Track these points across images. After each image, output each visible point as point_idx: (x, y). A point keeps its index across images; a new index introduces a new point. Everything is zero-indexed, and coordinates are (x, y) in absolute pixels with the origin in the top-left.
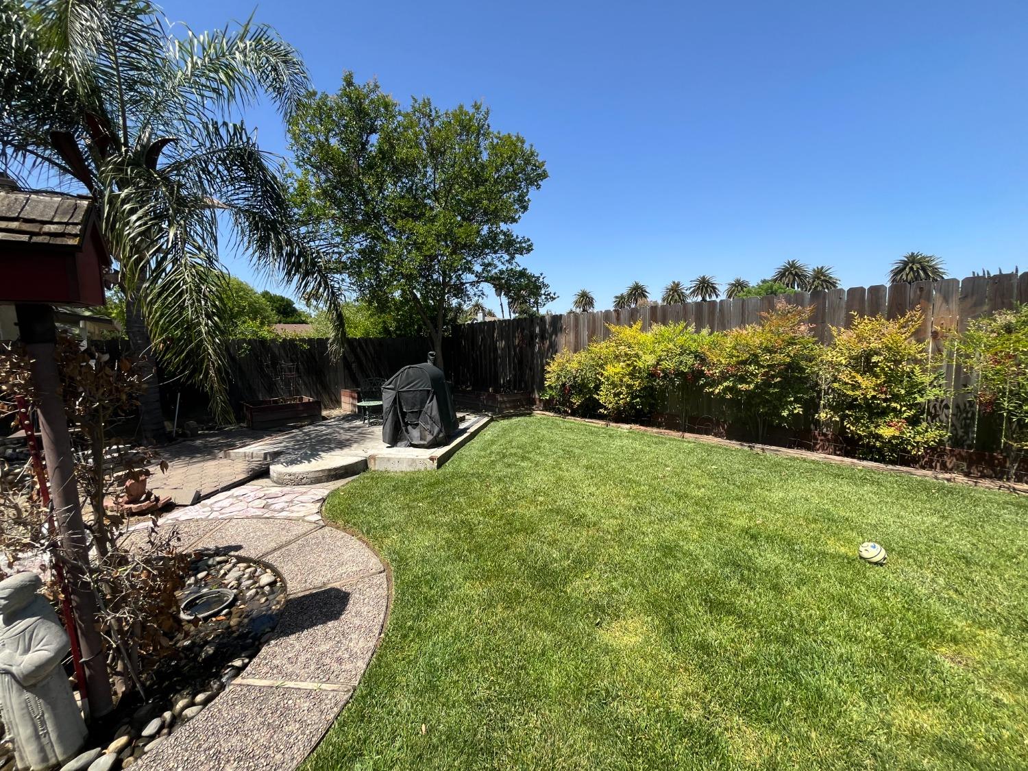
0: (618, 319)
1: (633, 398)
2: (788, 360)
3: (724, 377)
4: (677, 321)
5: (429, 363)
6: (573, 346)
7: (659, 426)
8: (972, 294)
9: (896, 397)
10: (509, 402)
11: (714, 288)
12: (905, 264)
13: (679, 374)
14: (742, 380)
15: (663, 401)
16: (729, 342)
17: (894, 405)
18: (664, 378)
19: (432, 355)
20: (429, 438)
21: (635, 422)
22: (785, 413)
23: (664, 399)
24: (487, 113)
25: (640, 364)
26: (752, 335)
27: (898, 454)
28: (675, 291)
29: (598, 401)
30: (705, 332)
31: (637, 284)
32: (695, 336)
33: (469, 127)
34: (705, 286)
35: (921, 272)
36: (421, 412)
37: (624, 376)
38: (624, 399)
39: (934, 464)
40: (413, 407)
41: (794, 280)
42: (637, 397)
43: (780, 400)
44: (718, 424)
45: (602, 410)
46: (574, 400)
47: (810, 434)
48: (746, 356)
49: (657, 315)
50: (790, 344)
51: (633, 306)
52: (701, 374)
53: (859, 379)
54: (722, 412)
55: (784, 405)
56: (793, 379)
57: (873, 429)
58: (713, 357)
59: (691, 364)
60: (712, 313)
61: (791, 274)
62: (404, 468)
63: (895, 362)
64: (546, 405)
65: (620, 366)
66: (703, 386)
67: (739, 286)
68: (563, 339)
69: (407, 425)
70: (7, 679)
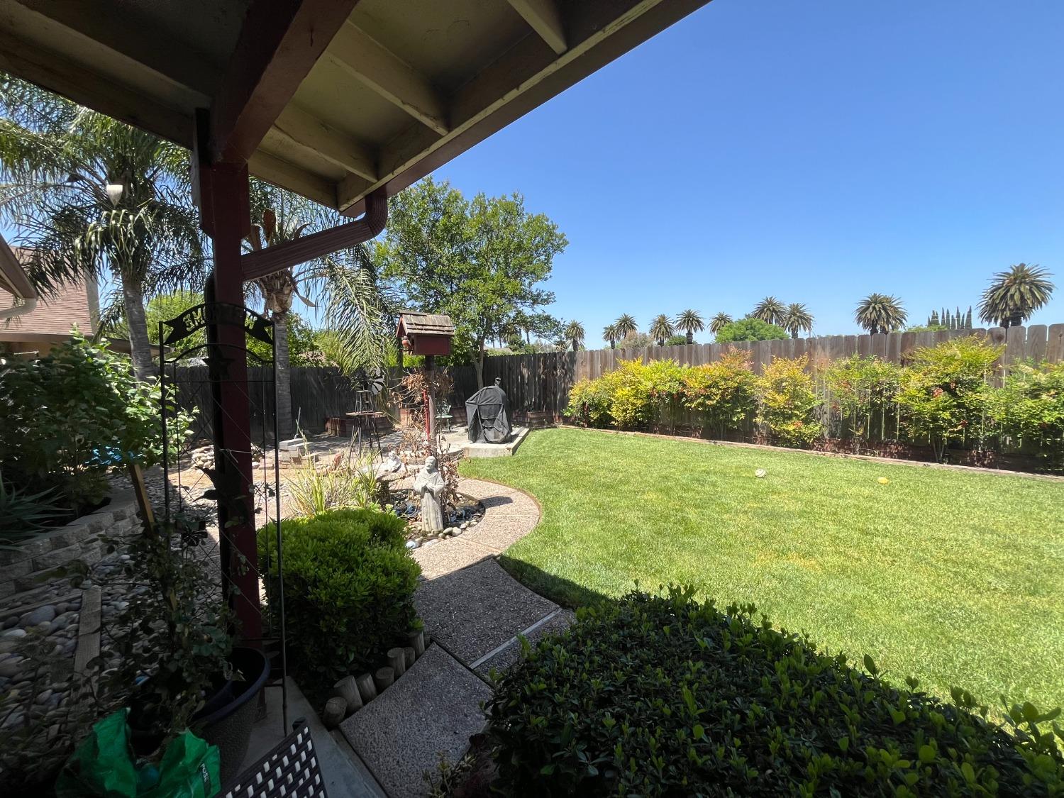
0: (624, 355)
1: (636, 413)
2: (736, 385)
3: (697, 397)
4: (667, 358)
5: (496, 386)
6: (588, 376)
7: (655, 432)
9: (797, 407)
10: (539, 419)
11: (699, 322)
12: (869, 303)
13: (670, 395)
14: (708, 398)
15: (657, 415)
16: (700, 374)
17: (796, 412)
18: (659, 397)
20: (502, 437)
21: (638, 431)
22: (735, 419)
23: (658, 413)
24: (522, 200)
25: (641, 388)
26: (713, 370)
27: (802, 443)
28: (662, 326)
29: (610, 415)
30: (686, 366)
31: (626, 316)
32: (679, 369)
33: (512, 211)
34: (691, 320)
35: (882, 311)
36: (494, 419)
37: (630, 397)
38: (630, 413)
40: (489, 416)
42: (639, 412)
43: (732, 410)
44: (696, 429)
45: (613, 423)
46: (592, 416)
47: (752, 433)
48: (710, 382)
49: (653, 354)
50: (737, 375)
51: (622, 337)
52: (683, 394)
53: (777, 397)
54: (698, 421)
55: (734, 414)
56: (739, 397)
57: (784, 427)
58: (690, 383)
59: (676, 388)
60: (690, 353)
61: (769, 310)
62: (490, 455)
63: (796, 386)
64: (567, 421)
65: (627, 390)
66: (684, 403)
67: (722, 320)
68: (581, 370)
69: (484, 428)
70: (429, 494)
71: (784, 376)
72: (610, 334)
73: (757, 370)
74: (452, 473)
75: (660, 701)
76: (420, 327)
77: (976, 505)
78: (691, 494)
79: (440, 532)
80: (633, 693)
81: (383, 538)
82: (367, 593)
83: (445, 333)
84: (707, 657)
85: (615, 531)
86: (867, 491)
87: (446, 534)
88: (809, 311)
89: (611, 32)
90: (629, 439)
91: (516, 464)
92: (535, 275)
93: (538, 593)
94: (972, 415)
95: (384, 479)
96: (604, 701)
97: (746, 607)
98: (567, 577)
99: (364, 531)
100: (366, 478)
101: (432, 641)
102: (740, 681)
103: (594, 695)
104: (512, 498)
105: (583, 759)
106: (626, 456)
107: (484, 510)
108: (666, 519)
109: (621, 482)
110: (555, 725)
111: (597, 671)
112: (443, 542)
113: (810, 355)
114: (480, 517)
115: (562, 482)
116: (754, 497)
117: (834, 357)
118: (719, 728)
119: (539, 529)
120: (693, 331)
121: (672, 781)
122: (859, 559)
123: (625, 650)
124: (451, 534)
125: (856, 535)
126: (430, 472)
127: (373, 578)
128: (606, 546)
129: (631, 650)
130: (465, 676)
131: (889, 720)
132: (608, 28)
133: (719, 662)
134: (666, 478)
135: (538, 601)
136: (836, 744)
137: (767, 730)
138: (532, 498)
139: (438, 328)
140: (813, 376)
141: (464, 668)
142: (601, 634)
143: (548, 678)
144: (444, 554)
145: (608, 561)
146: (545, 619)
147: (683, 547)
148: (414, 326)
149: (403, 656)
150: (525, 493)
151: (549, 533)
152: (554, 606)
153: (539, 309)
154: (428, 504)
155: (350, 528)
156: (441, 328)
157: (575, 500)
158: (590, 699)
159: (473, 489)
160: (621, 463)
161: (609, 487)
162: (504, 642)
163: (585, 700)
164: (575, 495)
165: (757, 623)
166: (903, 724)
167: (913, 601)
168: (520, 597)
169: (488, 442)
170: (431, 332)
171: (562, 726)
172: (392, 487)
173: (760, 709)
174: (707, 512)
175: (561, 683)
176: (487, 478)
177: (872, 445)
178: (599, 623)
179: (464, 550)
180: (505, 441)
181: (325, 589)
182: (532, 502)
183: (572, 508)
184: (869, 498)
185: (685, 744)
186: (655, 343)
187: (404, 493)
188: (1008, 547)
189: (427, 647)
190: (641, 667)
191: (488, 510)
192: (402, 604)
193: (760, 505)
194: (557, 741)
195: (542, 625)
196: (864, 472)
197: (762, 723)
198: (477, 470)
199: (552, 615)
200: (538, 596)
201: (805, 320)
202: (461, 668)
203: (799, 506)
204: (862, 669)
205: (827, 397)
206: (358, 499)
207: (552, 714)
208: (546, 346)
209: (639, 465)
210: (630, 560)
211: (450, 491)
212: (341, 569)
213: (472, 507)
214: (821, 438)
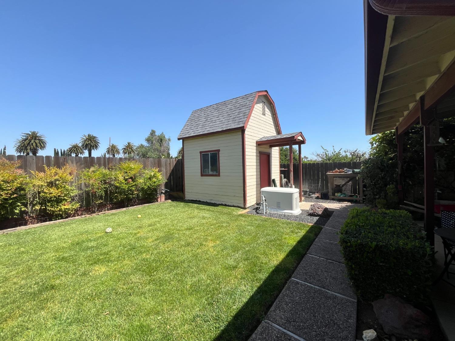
8: (79, 162)
39: (75, 215)
57: (59, 208)
214: (76, 210)
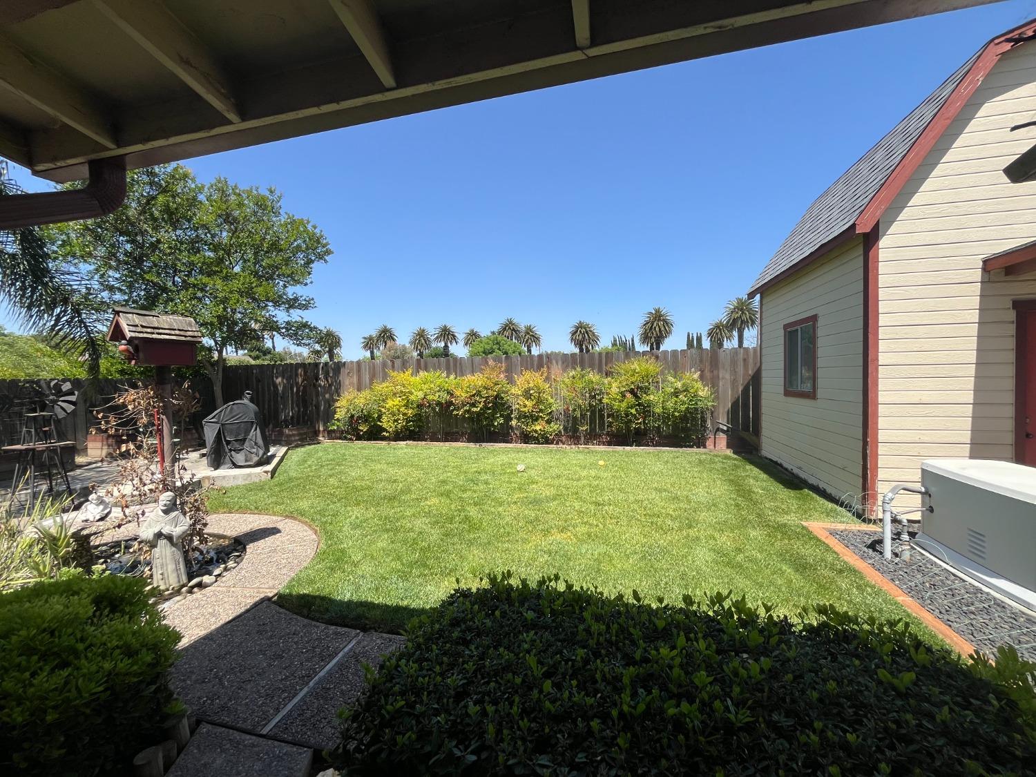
0: (393, 367)
1: (407, 423)
2: (496, 393)
3: (464, 405)
4: (435, 370)
5: (246, 401)
6: (356, 387)
7: (426, 440)
9: (541, 411)
10: (298, 435)
11: (454, 336)
12: (577, 328)
13: (439, 404)
14: (473, 405)
15: (428, 424)
16: (465, 384)
17: (541, 414)
18: (429, 406)
19: (248, 394)
20: (255, 459)
21: (410, 440)
22: (496, 424)
23: (428, 422)
25: (412, 398)
26: (476, 380)
27: (545, 439)
28: (421, 338)
29: (381, 427)
30: (452, 377)
31: (385, 327)
32: (446, 380)
33: (265, 206)
34: (447, 333)
35: (586, 335)
36: (245, 440)
37: (400, 407)
38: (402, 423)
39: (558, 442)
40: (236, 436)
41: (512, 334)
42: (410, 421)
43: (493, 416)
44: (463, 434)
45: (385, 433)
46: (361, 428)
47: (508, 434)
48: (474, 392)
49: (421, 365)
50: (496, 384)
51: (382, 348)
52: (451, 403)
53: (526, 402)
54: (464, 427)
55: (495, 419)
56: (498, 404)
57: (533, 427)
58: (458, 393)
59: (445, 397)
60: (455, 365)
61: (509, 328)
62: (240, 482)
63: (539, 393)
64: (332, 435)
65: (397, 401)
66: (453, 410)
67: (472, 336)
68: (347, 380)
69: (230, 450)
70: (165, 541)
71: (531, 385)
72: (369, 344)
73: (511, 381)
74: (198, 509)
75: (510, 676)
76: (149, 330)
77: (655, 474)
78: (469, 493)
79: (183, 586)
80: (483, 678)
81: (114, 609)
82: (101, 689)
83: (188, 339)
84: (533, 626)
85: (405, 542)
86: (593, 473)
87: (193, 587)
88: (538, 331)
89: (439, 88)
90: (402, 448)
91: (277, 489)
92: (294, 279)
93: (332, 625)
94: (645, 410)
95: (85, 532)
96: (461, 695)
97: (552, 577)
98: (363, 598)
99: (83, 606)
100: (51, 536)
101: (198, 722)
102: (562, 637)
103: (452, 692)
104: (280, 527)
105: (458, 753)
106: (404, 465)
107: (245, 549)
108: (451, 520)
109: (402, 492)
110: (424, 735)
111: (447, 671)
112: (189, 597)
113: (548, 368)
114: (238, 556)
115: (339, 500)
116: (520, 489)
117: (564, 370)
118: (558, 678)
119: (320, 556)
120: (449, 345)
121: (536, 735)
122: (597, 526)
123: (466, 643)
124: (200, 585)
125: (592, 507)
126: (166, 512)
127: (107, 666)
128: (399, 558)
129: (470, 642)
130: (257, 746)
131: (656, 629)
132: (437, 83)
133: (543, 627)
134: (444, 482)
135: (336, 633)
136: (633, 658)
137: (591, 666)
138: (305, 523)
139: (177, 332)
140: (551, 385)
141: (254, 737)
142: (441, 636)
143: (402, 693)
144: (195, 612)
145: (403, 572)
146: (346, 649)
147: (470, 543)
148: (140, 329)
149: (161, 755)
150: (295, 519)
151: (334, 557)
152: (353, 632)
153: (296, 315)
154: (164, 553)
155: (57, 605)
156: (182, 333)
157: (357, 518)
158: (449, 698)
159: (223, 525)
160: (399, 473)
161: (392, 499)
162: (301, 690)
163: (445, 700)
164: (356, 513)
165: (561, 587)
166: (664, 629)
167: (633, 548)
168: (311, 634)
169: (236, 466)
170: (167, 337)
171: (430, 733)
172: (95, 541)
173: (581, 652)
174: (486, 507)
175: (418, 694)
176: (243, 510)
177: (592, 437)
178: (437, 626)
179: (226, 600)
180: (259, 464)
181: (19, 705)
182: (306, 528)
183: (355, 526)
184: (597, 478)
185: (539, 700)
186: (415, 354)
187: (112, 547)
188: (674, 499)
189: (192, 732)
190: (483, 653)
191: (250, 548)
192: (153, 687)
193: (525, 495)
194: (428, 748)
195: (344, 656)
196: (590, 459)
197: (586, 662)
198: (227, 501)
199: (354, 642)
200: (333, 627)
201: (536, 339)
202: (249, 739)
203: (553, 491)
204: (632, 601)
205: (561, 401)
206: (36, 567)
207: (417, 726)
208: (295, 355)
209: (417, 474)
210: (425, 566)
211: (196, 530)
212: (47, 668)
213: (224, 547)
214: (559, 435)
